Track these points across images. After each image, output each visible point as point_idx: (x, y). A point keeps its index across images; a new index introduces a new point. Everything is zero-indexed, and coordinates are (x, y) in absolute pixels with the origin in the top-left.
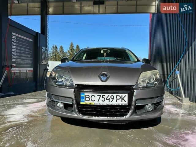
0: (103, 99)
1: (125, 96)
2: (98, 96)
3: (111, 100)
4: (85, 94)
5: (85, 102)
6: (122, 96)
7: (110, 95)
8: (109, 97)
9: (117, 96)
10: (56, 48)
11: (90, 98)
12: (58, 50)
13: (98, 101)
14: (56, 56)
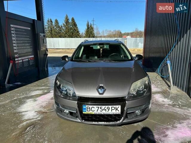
0: (101, 110)
1: (119, 107)
2: (97, 107)
3: (107, 110)
4: (87, 106)
5: (87, 112)
6: (116, 107)
7: (107, 107)
8: (106, 108)
9: (112, 107)
10: (51, 21)
11: (90, 109)
12: (53, 24)
13: (97, 111)
14: (51, 30)
